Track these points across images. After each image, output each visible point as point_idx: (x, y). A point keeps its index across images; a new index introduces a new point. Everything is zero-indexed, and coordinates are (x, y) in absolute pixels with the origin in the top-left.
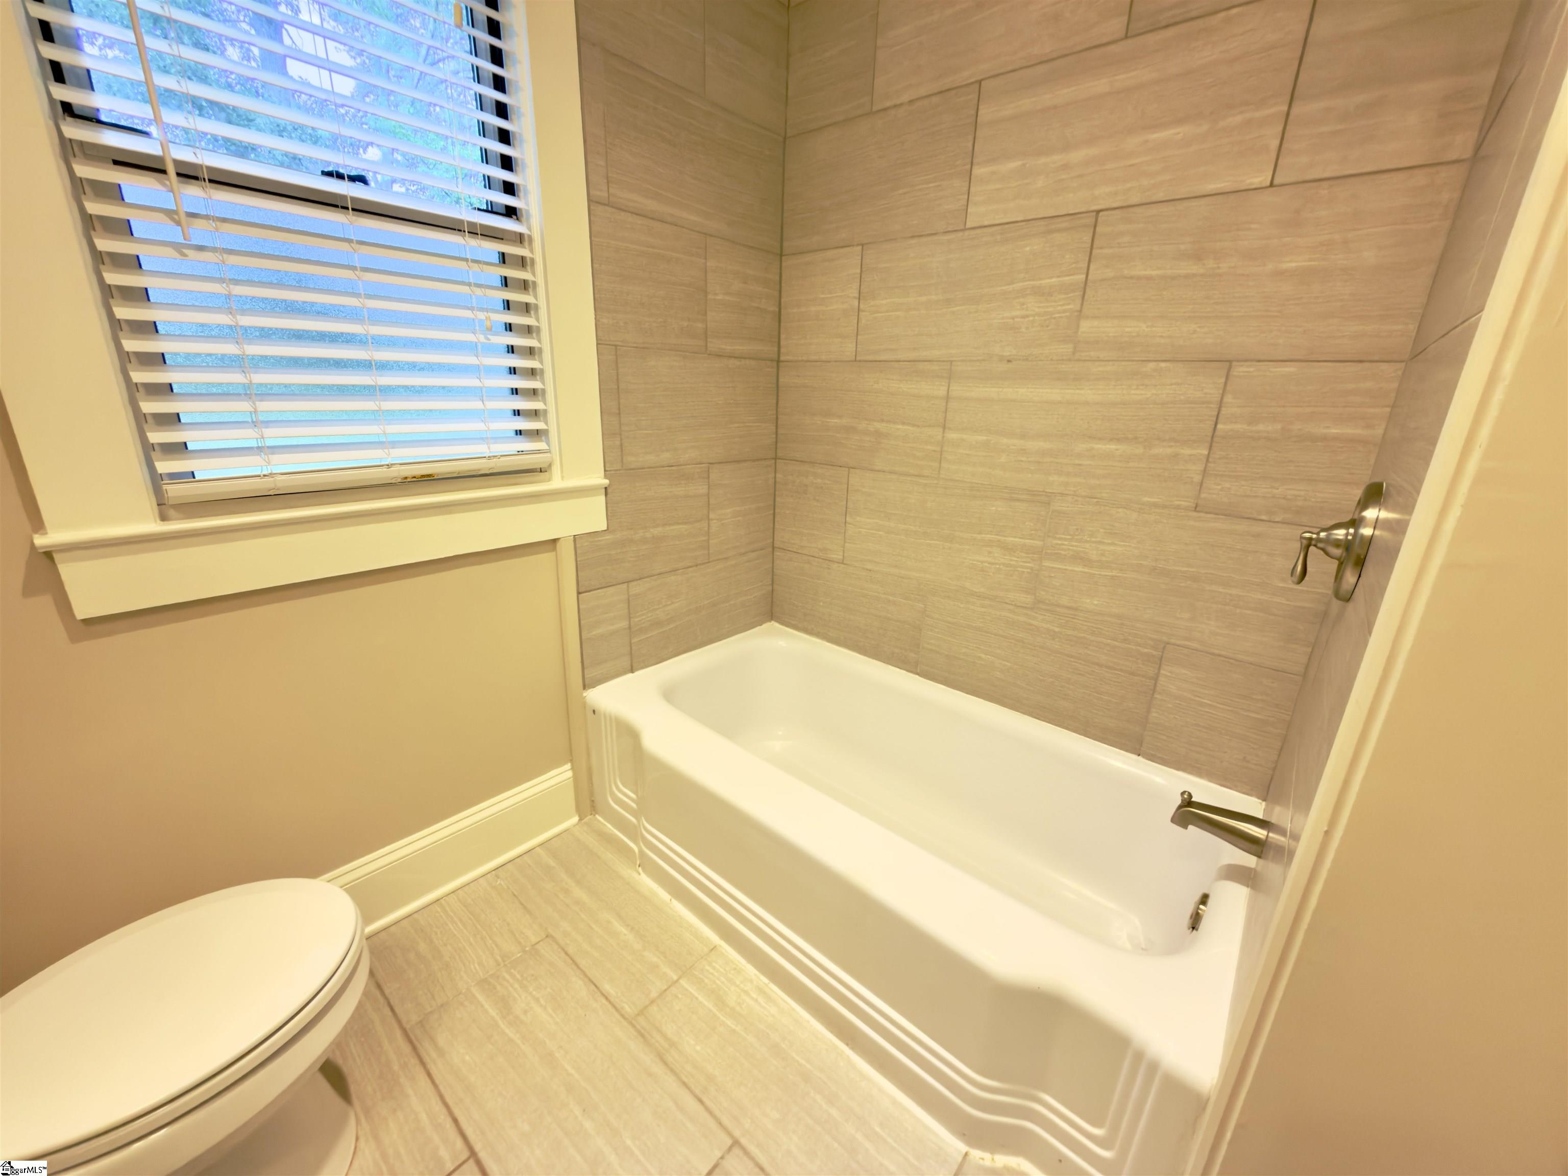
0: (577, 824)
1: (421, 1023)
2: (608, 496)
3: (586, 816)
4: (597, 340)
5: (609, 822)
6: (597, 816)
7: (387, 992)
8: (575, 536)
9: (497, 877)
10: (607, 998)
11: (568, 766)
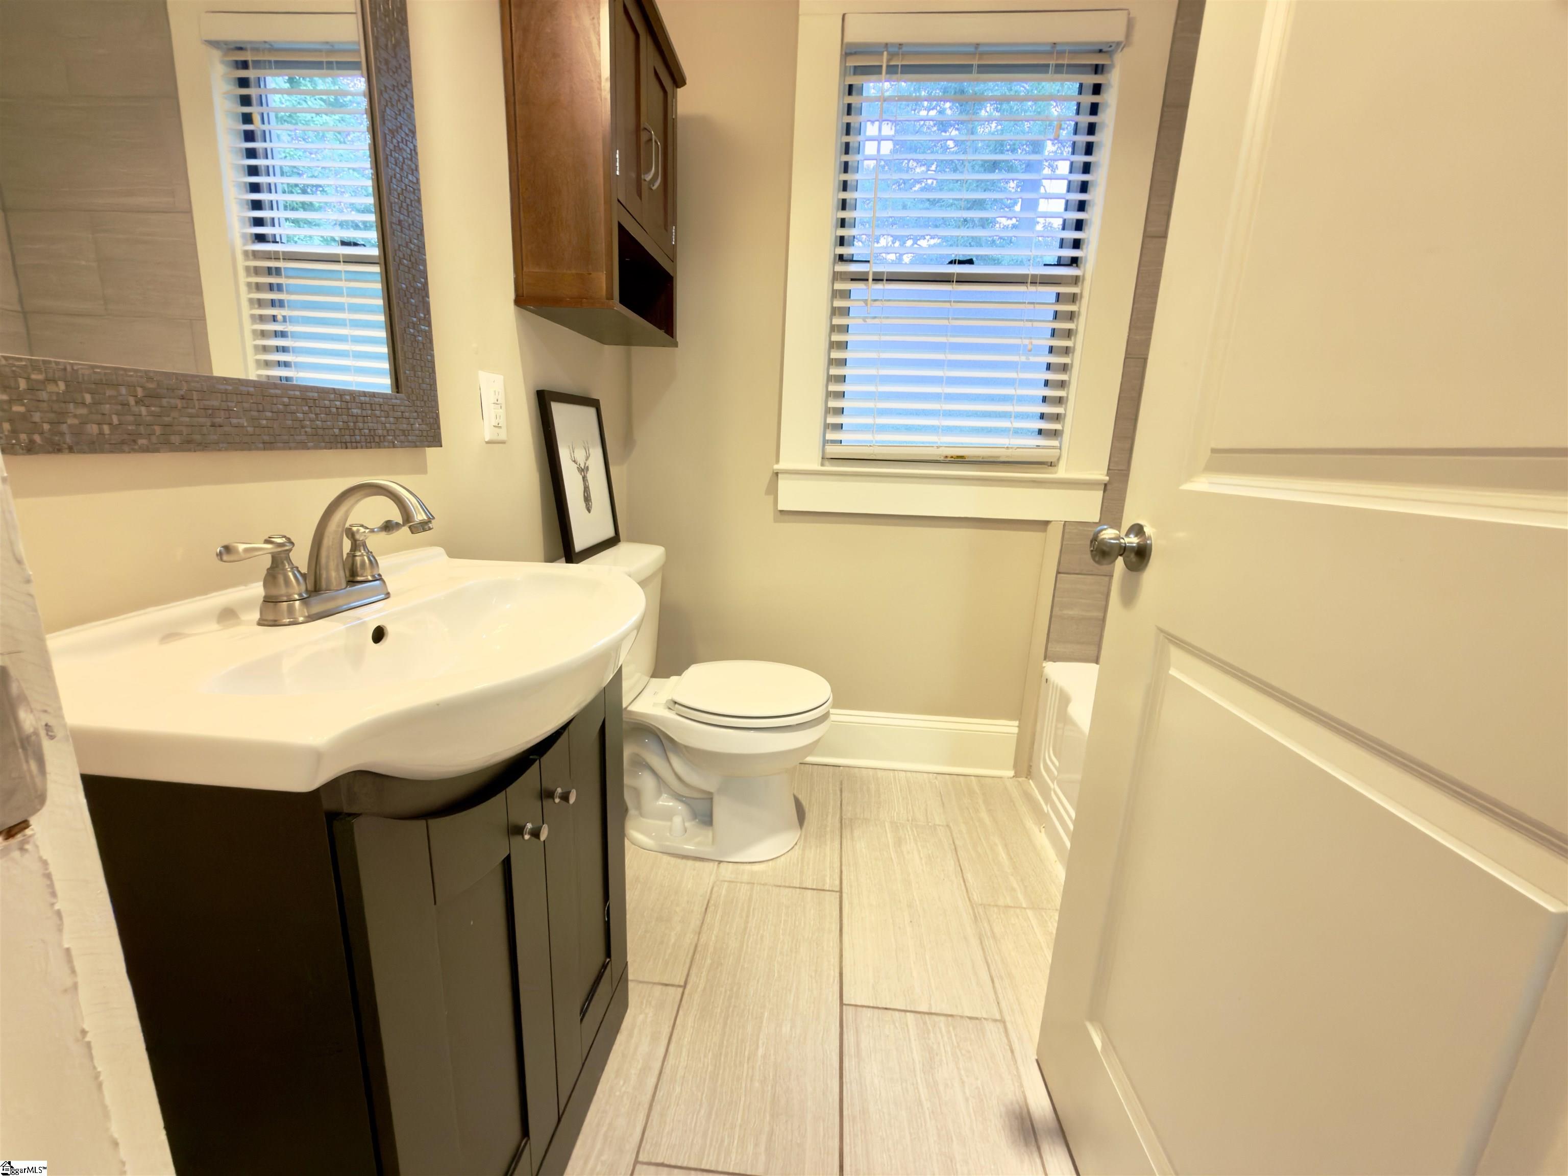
0: (1011, 778)
1: (851, 820)
2: (1107, 492)
3: (1022, 777)
4: (1126, 354)
5: (1038, 789)
6: (1031, 781)
7: (843, 795)
8: (1065, 522)
9: (936, 778)
10: (964, 881)
11: (1016, 723)
